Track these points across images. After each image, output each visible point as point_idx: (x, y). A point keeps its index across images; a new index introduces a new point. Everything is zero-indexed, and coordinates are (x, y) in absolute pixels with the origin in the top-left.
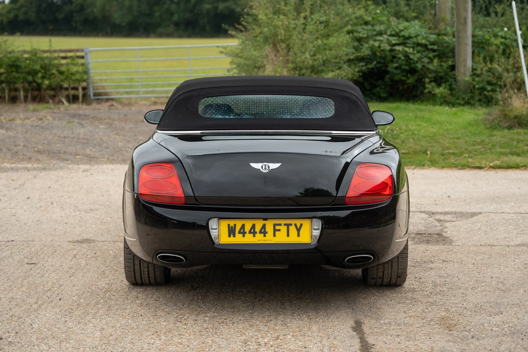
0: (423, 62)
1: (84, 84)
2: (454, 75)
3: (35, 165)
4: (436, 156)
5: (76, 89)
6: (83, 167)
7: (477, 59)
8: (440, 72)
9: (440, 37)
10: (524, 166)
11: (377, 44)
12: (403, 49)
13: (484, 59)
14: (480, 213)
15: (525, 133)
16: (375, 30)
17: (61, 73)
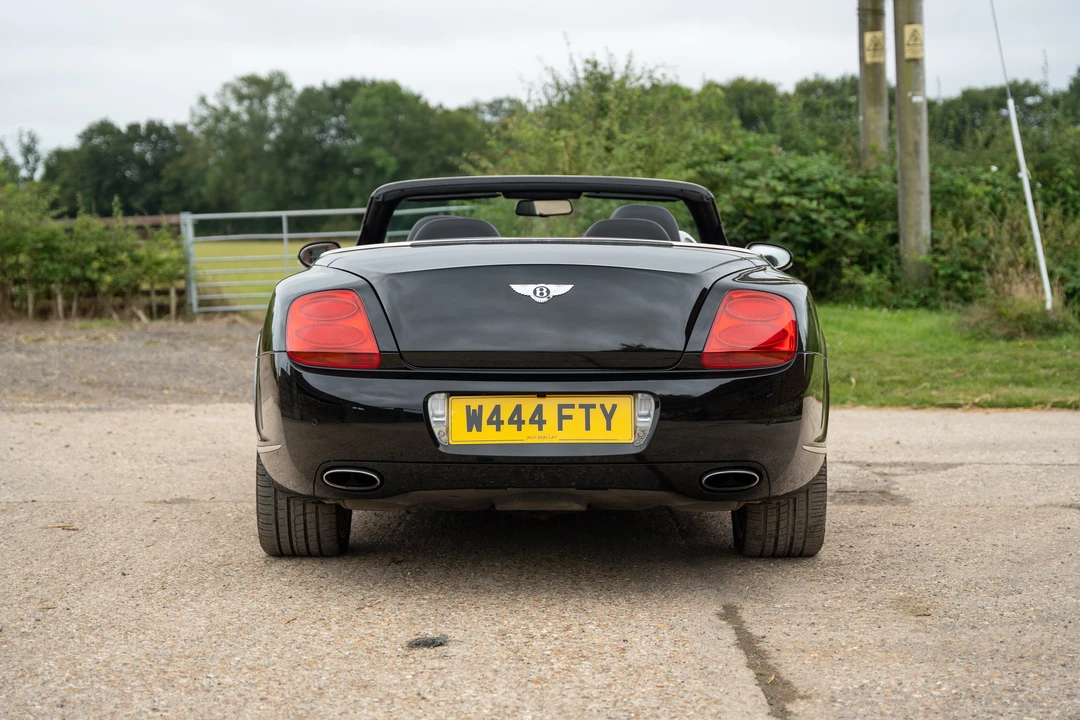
0: (839, 227)
1: (181, 284)
2: (897, 251)
3: (83, 405)
4: (867, 387)
5: (166, 293)
6: (174, 406)
7: (939, 222)
8: (869, 247)
9: (869, 181)
10: (1041, 403)
11: (746, 193)
12: (798, 203)
13: (955, 223)
14: (962, 464)
15: (1039, 347)
16: (742, 170)
17: (137, 261)
